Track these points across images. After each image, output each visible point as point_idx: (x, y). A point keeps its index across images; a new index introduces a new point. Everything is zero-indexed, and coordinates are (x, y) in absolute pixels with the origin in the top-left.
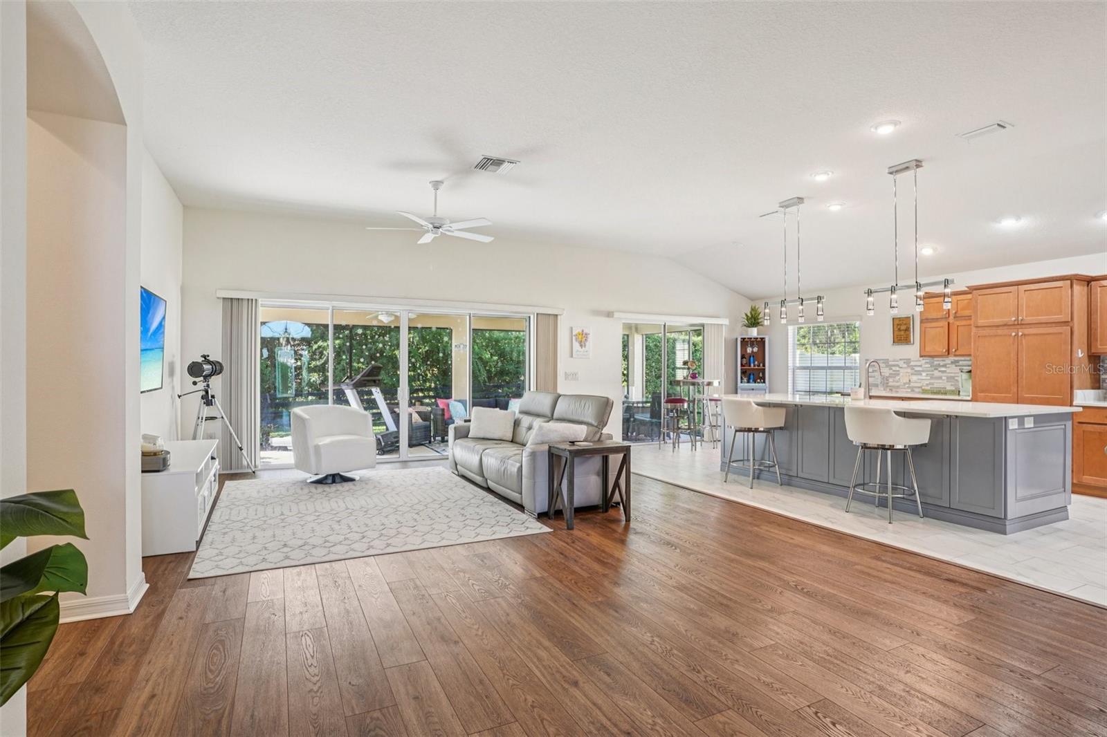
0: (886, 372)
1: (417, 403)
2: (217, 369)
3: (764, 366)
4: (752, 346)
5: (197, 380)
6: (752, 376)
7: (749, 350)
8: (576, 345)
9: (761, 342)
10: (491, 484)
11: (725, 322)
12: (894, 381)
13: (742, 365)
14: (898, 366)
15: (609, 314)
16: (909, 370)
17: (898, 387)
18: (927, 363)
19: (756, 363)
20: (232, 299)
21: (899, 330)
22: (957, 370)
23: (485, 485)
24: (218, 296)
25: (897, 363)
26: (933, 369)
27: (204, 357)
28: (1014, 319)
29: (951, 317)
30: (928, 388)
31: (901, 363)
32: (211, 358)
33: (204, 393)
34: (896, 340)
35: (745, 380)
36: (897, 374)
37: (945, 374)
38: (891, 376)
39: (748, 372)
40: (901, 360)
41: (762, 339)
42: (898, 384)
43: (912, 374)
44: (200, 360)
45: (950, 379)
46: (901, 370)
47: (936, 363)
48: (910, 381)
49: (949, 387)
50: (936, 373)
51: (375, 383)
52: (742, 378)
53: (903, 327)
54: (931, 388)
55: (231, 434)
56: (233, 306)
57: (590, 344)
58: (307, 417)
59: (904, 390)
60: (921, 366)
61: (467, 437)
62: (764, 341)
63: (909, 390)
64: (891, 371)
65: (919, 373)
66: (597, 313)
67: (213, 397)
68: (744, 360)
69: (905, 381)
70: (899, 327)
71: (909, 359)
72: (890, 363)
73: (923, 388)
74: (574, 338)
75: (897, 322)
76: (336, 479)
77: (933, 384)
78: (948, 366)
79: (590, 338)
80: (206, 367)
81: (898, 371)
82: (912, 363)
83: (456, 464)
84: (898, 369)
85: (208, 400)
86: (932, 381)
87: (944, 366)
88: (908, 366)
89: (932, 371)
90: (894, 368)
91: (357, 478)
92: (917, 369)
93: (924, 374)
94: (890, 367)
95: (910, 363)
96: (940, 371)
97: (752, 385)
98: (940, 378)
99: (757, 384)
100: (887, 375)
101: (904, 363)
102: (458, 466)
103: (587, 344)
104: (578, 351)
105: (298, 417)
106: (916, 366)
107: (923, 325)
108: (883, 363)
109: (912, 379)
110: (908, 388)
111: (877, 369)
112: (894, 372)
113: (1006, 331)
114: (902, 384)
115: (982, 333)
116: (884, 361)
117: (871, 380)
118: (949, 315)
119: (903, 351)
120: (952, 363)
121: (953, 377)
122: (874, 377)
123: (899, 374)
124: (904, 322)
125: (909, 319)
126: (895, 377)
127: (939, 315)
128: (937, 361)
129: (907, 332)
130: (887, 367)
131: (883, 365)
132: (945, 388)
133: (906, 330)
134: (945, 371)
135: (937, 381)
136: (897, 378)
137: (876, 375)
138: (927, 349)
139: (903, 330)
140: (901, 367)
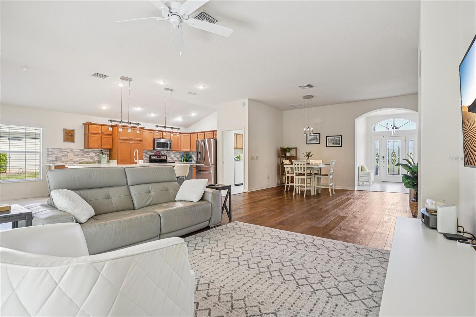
0: (61, 154)
12: (64, 159)
14: (67, 152)
16: (73, 154)
17: (67, 161)
18: (82, 151)
21: (68, 135)
22: (94, 154)
25: (66, 150)
26: (84, 153)
28: (130, 138)
30: (82, 161)
31: (68, 151)
34: (66, 140)
37: (89, 156)
38: (63, 156)
40: (68, 149)
43: (74, 156)
45: (91, 157)
46: (69, 154)
47: (85, 151)
49: (91, 161)
50: (85, 155)
53: (70, 134)
54: (83, 161)
59: (70, 163)
60: (78, 152)
63: (73, 163)
64: (63, 154)
65: (77, 155)
69: (70, 159)
70: (67, 134)
72: (62, 150)
73: (79, 161)
75: (67, 132)
78: (90, 152)
81: (67, 154)
82: (74, 151)
84: (66, 153)
86: (84, 158)
88: (72, 152)
90: (64, 153)
92: (76, 153)
93: (80, 155)
94: (62, 152)
95: (73, 150)
96: (87, 154)
98: (87, 157)
106: (76, 152)
107: (90, 135)
108: (58, 150)
109: (74, 158)
110: (72, 161)
111: (55, 153)
112: (65, 155)
113: (128, 142)
114: (69, 160)
115: (121, 141)
116: (58, 149)
117: (50, 159)
118: (100, 133)
119: (69, 145)
120: (92, 151)
121: (92, 157)
122: (53, 157)
123: (67, 155)
124: (70, 132)
125: (73, 131)
126: (65, 157)
127: (96, 132)
128: (86, 150)
129: (72, 137)
130: (60, 152)
131: (59, 151)
132: (89, 161)
133: (71, 136)
134: (89, 154)
135: (86, 158)
136: (66, 157)
137: (54, 156)
138: (91, 145)
139: (69, 136)
140: (69, 152)
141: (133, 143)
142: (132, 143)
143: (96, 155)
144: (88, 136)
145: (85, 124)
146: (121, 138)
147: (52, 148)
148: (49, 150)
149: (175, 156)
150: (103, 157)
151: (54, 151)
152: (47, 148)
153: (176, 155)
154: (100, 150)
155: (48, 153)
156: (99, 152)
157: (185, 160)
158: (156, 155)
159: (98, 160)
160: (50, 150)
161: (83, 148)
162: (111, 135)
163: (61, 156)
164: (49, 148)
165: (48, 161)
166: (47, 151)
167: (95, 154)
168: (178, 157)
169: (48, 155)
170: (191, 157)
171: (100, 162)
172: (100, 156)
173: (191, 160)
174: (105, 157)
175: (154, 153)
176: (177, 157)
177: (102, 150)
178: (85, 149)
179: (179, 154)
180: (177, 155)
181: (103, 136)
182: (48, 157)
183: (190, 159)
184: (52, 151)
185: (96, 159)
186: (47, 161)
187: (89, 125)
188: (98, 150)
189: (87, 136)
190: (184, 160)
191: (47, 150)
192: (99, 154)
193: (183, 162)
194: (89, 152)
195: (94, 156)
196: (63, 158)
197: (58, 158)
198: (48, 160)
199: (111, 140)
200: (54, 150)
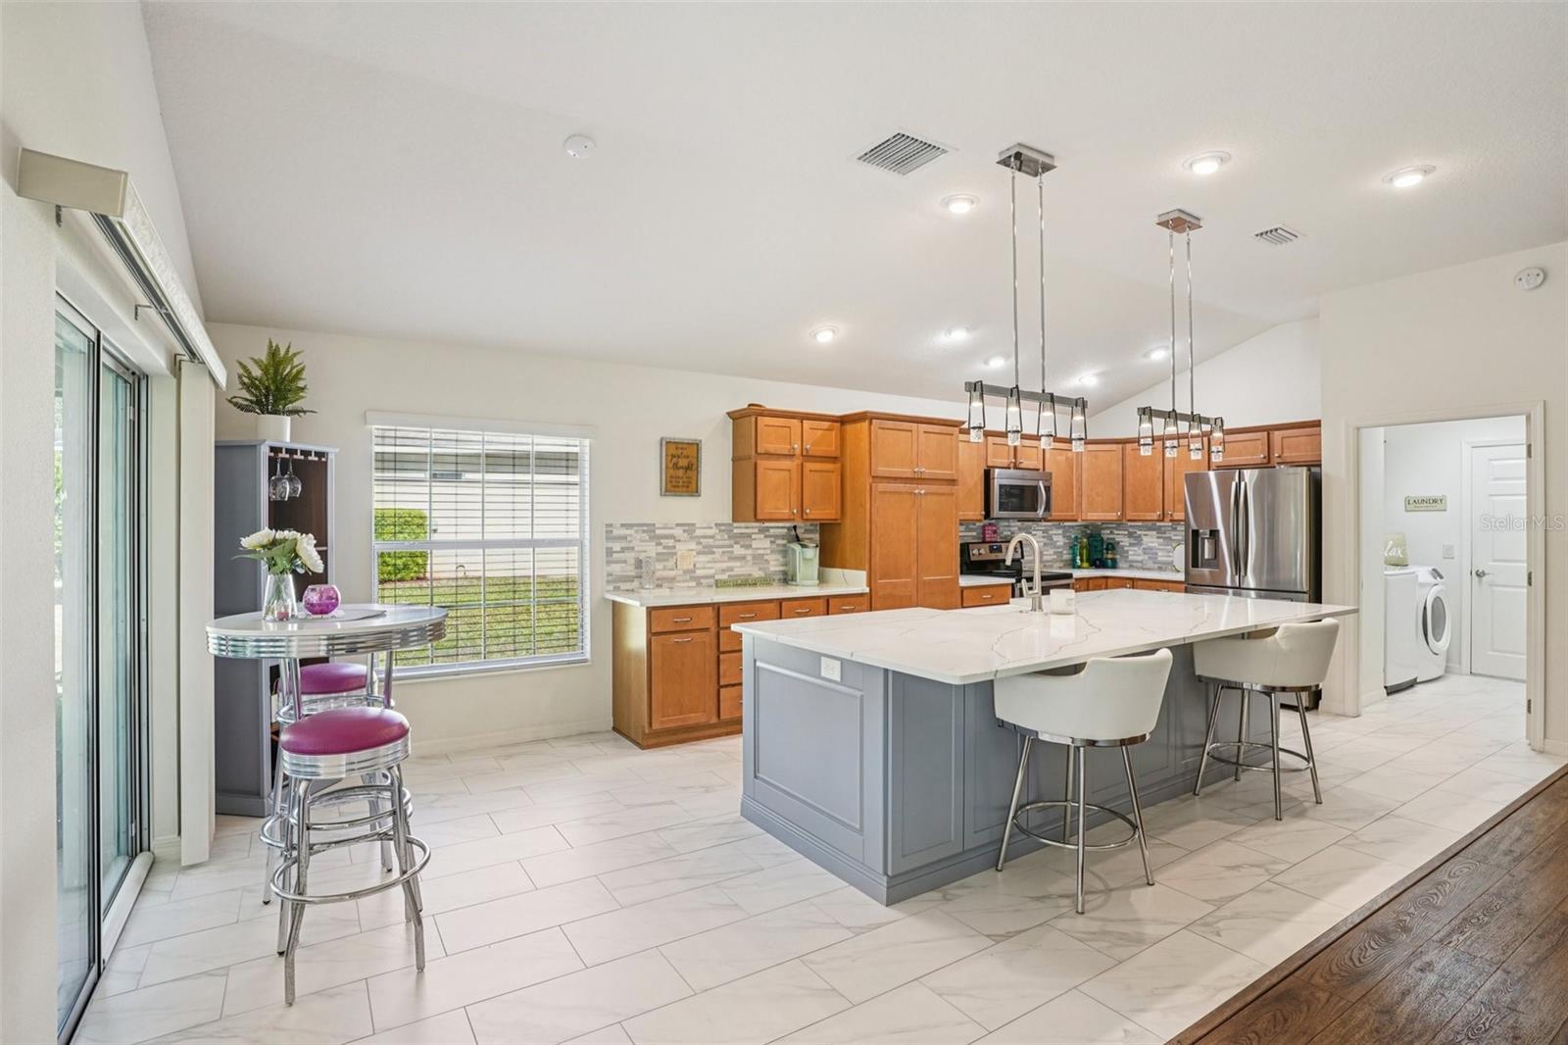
0: (651, 550)
9: (314, 467)
12: (665, 568)
14: (672, 537)
16: (693, 546)
17: (673, 579)
18: (724, 531)
21: (676, 466)
22: (767, 543)
25: (671, 532)
26: (732, 542)
28: (916, 470)
29: (803, 455)
30: (725, 577)
31: (678, 532)
34: (669, 485)
36: (670, 553)
37: (750, 552)
38: (659, 557)
40: (678, 525)
41: (320, 455)
42: (672, 573)
43: (699, 553)
45: (758, 559)
46: (679, 546)
47: (735, 531)
48: (695, 565)
49: (757, 573)
50: (738, 550)
53: (683, 462)
54: (730, 576)
59: (686, 584)
60: (712, 537)
62: (326, 466)
63: (694, 584)
64: (660, 549)
65: (708, 550)
69: (685, 568)
70: (675, 460)
71: (694, 525)
72: (658, 532)
73: (717, 577)
75: (673, 451)
77: (731, 569)
78: (753, 536)
81: (675, 547)
82: (698, 532)
84: (671, 542)
86: (731, 564)
88: (693, 538)
89: (732, 547)
90: (664, 542)
92: (705, 542)
93: (718, 551)
94: (657, 539)
95: (694, 531)
96: (742, 546)
98: (743, 558)
101: (684, 531)
106: (705, 537)
107: (762, 464)
108: (644, 531)
109: (699, 562)
110: (692, 579)
111: (631, 545)
112: (665, 551)
113: (908, 487)
114: (681, 572)
115: (882, 486)
116: (645, 528)
117: (616, 569)
118: (798, 452)
119: (682, 508)
120: (761, 531)
121: (763, 555)
122: (625, 562)
123: (675, 554)
124: (685, 452)
125: (696, 446)
126: (667, 560)
127: (784, 449)
128: (740, 528)
129: (689, 473)
130: (652, 538)
131: (646, 536)
132: (750, 575)
133: (688, 468)
134: (751, 546)
135: (738, 564)
136: (671, 563)
137: (630, 556)
138: (767, 507)
139: (682, 467)
140: (679, 541)
141: (926, 494)
142: (923, 492)
143: (774, 546)
144: (756, 464)
145: (736, 417)
146: (882, 470)
147: (622, 525)
148: (612, 532)
149: (1049, 542)
150: (805, 559)
151: (631, 535)
152: (607, 525)
153: (1050, 538)
154: (788, 524)
155: (610, 545)
156: (783, 537)
157: (1085, 558)
158: (984, 542)
159: (782, 568)
160: (616, 532)
161: (727, 518)
162: (836, 458)
163: (654, 555)
164: (611, 525)
165: (610, 578)
166: (608, 539)
167: (771, 542)
168: (1059, 548)
169: (610, 552)
170: (1111, 544)
171: (793, 579)
172: (794, 551)
173: (1114, 561)
174: (808, 557)
175: (974, 534)
176: (1055, 547)
177: (795, 527)
178: (735, 525)
179: (1060, 532)
180: (1055, 538)
181: (809, 466)
182: (609, 563)
183: (1110, 556)
184: (624, 538)
185: (775, 565)
186: (608, 582)
187: (759, 418)
188: (779, 529)
189: (748, 466)
190: (1082, 560)
191: (607, 532)
192: (784, 545)
193: (1079, 567)
194: (749, 536)
195: (769, 552)
196: (659, 566)
197: (644, 565)
198: (611, 575)
199: (835, 479)
200: (628, 532)
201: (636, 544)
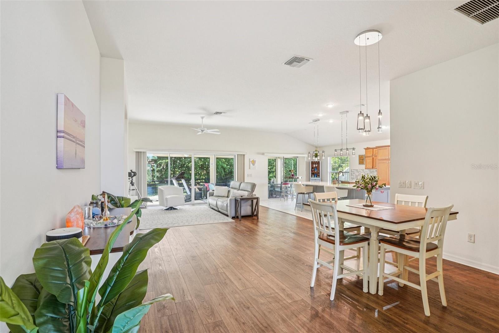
0: (357, 174)
1: (197, 185)
2: (135, 174)
3: (319, 171)
4: (315, 164)
5: (130, 178)
6: (316, 175)
7: (314, 166)
8: (251, 165)
9: (318, 163)
10: (220, 210)
11: (306, 156)
13: (312, 171)
14: (360, 172)
15: (263, 154)
19: (317, 170)
20: (138, 152)
21: (361, 159)
23: (218, 210)
24: (134, 151)
25: (360, 171)
27: (131, 170)
28: (387, 157)
29: (374, 156)
31: (361, 171)
32: (133, 171)
33: (131, 182)
34: (360, 163)
35: (313, 176)
39: (314, 174)
41: (319, 162)
44: (130, 171)
47: (371, 171)
51: (183, 178)
52: (312, 176)
53: (362, 159)
55: (138, 194)
56: (138, 153)
57: (256, 164)
58: (163, 189)
60: (367, 172)
61: (213, 195)
62: (319, 163)
64: (358, 174)
66: (259, 153)
67: (134, 183)
68: (313, 170)
71: (364, 170)
74: (251, 162)
75: (360, 157)
76: (171, 208)
79: (256, 162)
80: (133, 174)
83: (210, 204)
85: (132, 184)
87: (373, 172)
88: (363, 172)
90: (360, 173)
91: (178, 209)
94: (358, 172)
97: (315, 178)
99: (317, 178)
100: (357, 175)
102: (210, 205)
103: (255, 164)
104: (252, 167)
105: (160, 189)
107: (366, 158)
117: (352, 176)
119: (361, 166)
122: (354, 176)
124: (362, 157)
126: (360, 176)
129: (363, 161)
130: (357, 172)
131: (356, 171)
138: (367, 166)
146: (379, 158)
160: (353, 171)
169: (352, 174)
182: (351, 176)
184: (353, 172)
187: (366, 150)
191: (351, 171)
201: (355, 173)
